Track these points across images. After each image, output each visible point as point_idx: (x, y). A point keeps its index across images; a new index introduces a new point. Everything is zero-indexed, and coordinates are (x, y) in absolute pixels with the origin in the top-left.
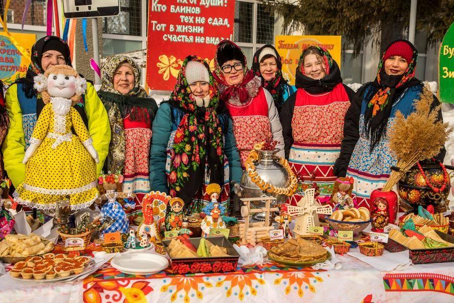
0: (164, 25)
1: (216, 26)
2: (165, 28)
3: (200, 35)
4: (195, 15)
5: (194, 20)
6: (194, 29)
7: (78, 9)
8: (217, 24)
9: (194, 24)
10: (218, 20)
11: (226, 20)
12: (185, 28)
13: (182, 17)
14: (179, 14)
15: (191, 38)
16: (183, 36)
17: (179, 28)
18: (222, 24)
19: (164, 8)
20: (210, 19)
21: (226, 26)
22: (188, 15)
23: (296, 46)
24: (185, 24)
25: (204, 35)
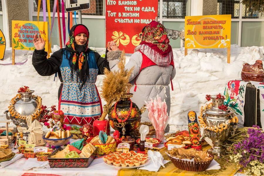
0: (115, 13)
1: (146, 12)
2: (116, 14)
3: (137, 18)
4: (133, 6)
5: (133, 9)
6: (133, 15)
9: (133, 12)
10: (148, 8)
11: (153, 8)
12: (128, 15)
13: (126, 7)
14: (124, 6)
15: (132, 20)
16: (127, 19)
17: (124, 14)
18: (150, 10)
20: (143, 8)
21: (153, 12)
22: (130, 6)
23: (199, 23)
25: (139, 18)
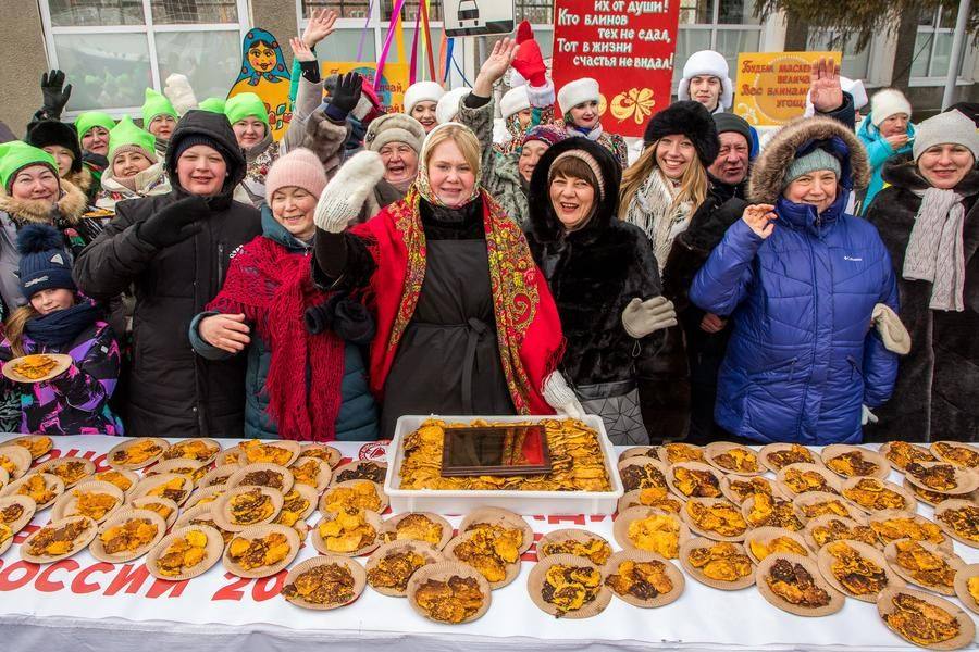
0: (575, 44)
1: (650, 42)
2: (577, 48)
3: (626, 55)
4: (619, 27)
5: (619, 34)
6: (618, 47)
7: (461, 24)
8: (652, 39)
9: (618, 40)
10: (654, 33)
11: (665, 32)
12: (605, 47)
13: (601, 31)
14: (596, 27)
15: (614, 60)
16: (602, 58)
17: (596, 47)
18: (658, 38)
19: (575, 19)
20: (642, 32)
21: (665, 41)
22: (611, 27)
23: (770, 69)
24: (605, 40)
25: (632, 55)
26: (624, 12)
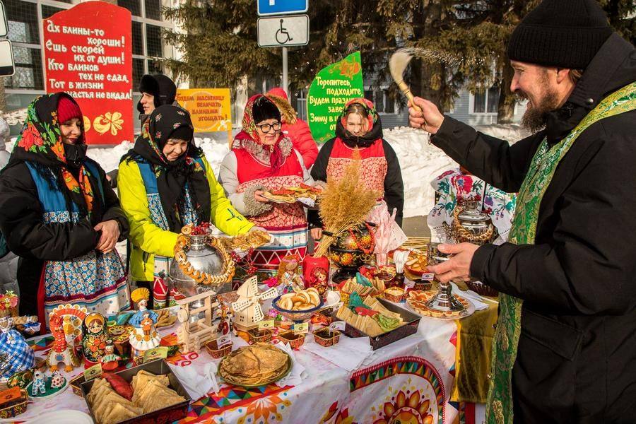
0: (62, 83)
1: (115, 82)
2: (64, 85)
3: (100, 91)
4: (93, 73)
5: (93, 77)
6: (94, 86)
8: (116, 80)
9: (94, 81)
10: (117, 77)
11: (125, 77)
12: (85, 85)
13: (80, 75)
14: (77, 72)
15: (92, 94)
16: (83, 93)
17: (79, 85)
18: (121, 80)
19: (61, 66)
20: (109, 76)
21: (125, 82)
22: (87, 72)
23: (192, 98)
24: (84, 81)
25: (104, 91)
26: (95, 62)
